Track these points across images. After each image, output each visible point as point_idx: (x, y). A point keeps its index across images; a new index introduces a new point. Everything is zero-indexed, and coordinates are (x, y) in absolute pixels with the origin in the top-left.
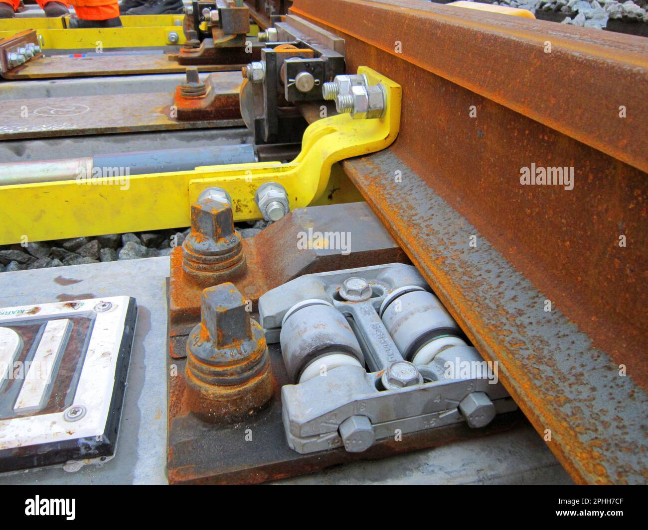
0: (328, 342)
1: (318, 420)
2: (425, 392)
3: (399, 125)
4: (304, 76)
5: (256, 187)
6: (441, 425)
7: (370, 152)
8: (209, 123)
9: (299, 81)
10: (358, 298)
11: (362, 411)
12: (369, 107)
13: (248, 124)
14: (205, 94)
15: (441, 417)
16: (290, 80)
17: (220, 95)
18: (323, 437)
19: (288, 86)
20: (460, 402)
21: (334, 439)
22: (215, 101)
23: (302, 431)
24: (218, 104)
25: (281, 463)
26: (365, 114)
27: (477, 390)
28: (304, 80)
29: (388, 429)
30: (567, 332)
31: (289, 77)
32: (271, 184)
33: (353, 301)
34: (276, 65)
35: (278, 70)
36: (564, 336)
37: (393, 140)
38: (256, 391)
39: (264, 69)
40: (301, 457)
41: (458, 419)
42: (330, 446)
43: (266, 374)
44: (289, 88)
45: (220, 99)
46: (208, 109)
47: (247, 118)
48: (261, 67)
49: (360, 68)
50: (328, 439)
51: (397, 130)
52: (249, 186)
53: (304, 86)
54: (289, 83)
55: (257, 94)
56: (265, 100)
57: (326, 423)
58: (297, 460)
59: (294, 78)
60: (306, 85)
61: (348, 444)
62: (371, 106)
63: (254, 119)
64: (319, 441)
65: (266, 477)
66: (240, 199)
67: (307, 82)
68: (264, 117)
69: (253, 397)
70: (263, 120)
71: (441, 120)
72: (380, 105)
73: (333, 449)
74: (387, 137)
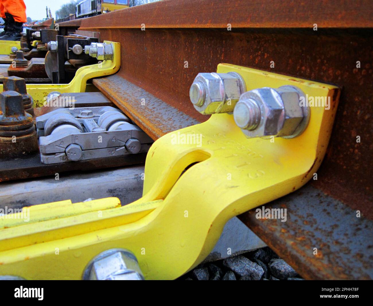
0: (64, 121)
1: (54, 144)
2: (107, 134)
3: (120, 62)
4: (77, 46)
5: (47, 94)
6: (118, 155)
7: (106, 75)
8: (28, 79)
9: (74, 49)
10: (87, 116)
11: (77, 142)
12: (105, 53)
13: (49, 76)
14: (27, 66)
15: (117, 150)
16: (70, 48)
17: (35, 64)
18: (58, 155)
19: (69, 51)
20: (126, 143)
21: (63, 157)
22: (32, 67)
23: (46, 150)
24: (34, 69)
25: (36, 167)
26: (103, 56)
27: (133, 137)
28: (77, 48)
29: (91, 154)
30: (170, 109)
31: (69, 47)
32: (55, 92)
33: (84, 118)
34: (63, 43)
35: (64, 45)
36: (169, 110)
37: (118, 70)
38: (26, 141)
39: (57, 45)
40: (47, 165)
41: (126, 153)
42: (62, 161)
43: (33, 135)
44: (69, 52)
45: (35, 66)
46: (28, 72)
47: (48, 73)
48: (55, 44)
49: (104, 41)
50: (61, 156)
51: (119, 64)
52: (44, 93)
53: (77, 51)
54: (69, 49)
55: (54, 60)
56: (58, 61)
57: (59, 146)
58: (44, 166)
59: (72, 48)
60: (78, 51)
61: (68, 155)
62: (106, 53)
63: (52, 72)
64: (56, 157)
65: (28, 175)
66: (38, 100)
67: (79, 49)
68: (58, 71)
69: (25, 144)
70: (57, 72)
71: (134, 51)
72: (111, 53)
73: (63, 163)
74: (115, 68)
